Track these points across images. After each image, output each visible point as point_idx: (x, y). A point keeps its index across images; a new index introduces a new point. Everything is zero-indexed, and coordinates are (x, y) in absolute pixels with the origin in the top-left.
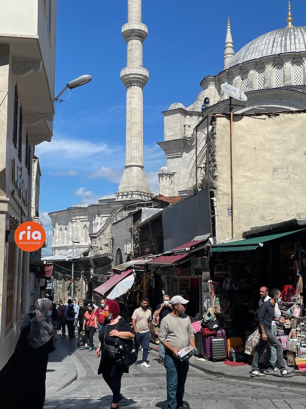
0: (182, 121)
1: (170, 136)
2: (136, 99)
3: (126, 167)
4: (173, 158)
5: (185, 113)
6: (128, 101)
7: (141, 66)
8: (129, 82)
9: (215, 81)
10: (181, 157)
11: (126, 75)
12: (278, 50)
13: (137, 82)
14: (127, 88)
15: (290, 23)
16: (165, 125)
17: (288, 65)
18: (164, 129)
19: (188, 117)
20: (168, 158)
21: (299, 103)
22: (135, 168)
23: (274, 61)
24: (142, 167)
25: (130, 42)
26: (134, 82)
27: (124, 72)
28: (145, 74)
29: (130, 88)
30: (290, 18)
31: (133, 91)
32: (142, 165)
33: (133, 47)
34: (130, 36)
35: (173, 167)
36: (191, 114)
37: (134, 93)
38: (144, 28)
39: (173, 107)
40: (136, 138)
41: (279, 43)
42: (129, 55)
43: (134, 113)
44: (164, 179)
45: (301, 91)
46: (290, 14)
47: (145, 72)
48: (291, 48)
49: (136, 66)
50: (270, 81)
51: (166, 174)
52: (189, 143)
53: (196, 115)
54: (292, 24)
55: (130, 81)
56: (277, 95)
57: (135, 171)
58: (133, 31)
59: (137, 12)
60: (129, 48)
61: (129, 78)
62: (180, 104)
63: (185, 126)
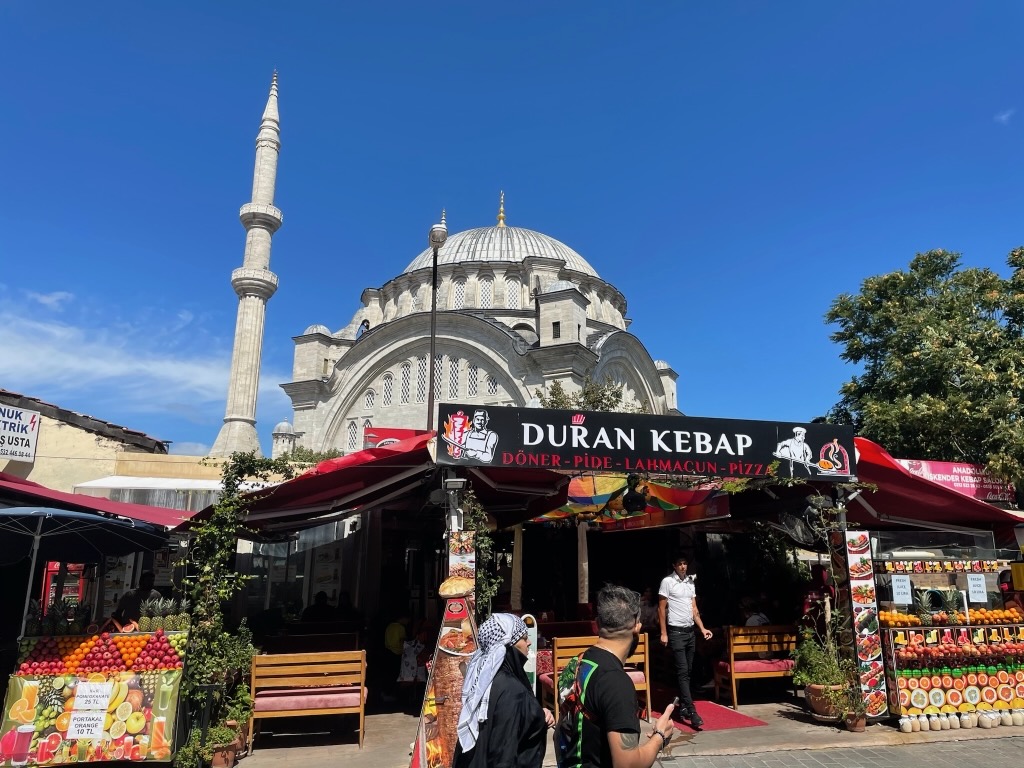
0: (322, 352)
1: (300, 375)
2: (250, 317)
3: (226, 421)
4: (303, 409)
5: (327, 341)
6: (238, 319)
7: (265, 268)
8: (243, 291)
9: (380, 297)
10: (315, 408)
11: (237, 280)
12: (463, 257)
13: (256, 291)
14: (241, 298)
15: (502, 221)
16: (295, 358)
17: (472, 279)
18: (293, 364)
19: (334, 347)
20: (296, 410)
21: (479, 335)
22: (238, 423)
23: (454, 272)
24: (253, 423)
25: (251, 231)
26: (250, 290)
27: (237, 274)
28: (269, 280)
29: (244, 299)
30: (502, 214)
31: (247, 304)
32: (250, 419)
33: (255, 239)
34: (251, 222)
35: (302, 424)
36: (338, 343)
37: (249, 307)
38: (275, 213)
39: (311, 330)
40: (244, 376)
41: (467, 248)
42: (247, 250)
43: (245, 337)
44: (280, 441)
45: (481, 317)
46: (502, 208)
47: (270, 277)
48: (482, 256)
49: (256, 267)
50: (446, 300)
51: (283, 435)
52: (327, 388)
53: (345, 345)
54: (505, 223)
55: (243, 289)
56: (450, 322)
57: (237, 428)
58: (255, 215)
59: (265, 188)
60: (249, 240)
61: (242, 284)
62: (322, 327)
63: (326, 360)
